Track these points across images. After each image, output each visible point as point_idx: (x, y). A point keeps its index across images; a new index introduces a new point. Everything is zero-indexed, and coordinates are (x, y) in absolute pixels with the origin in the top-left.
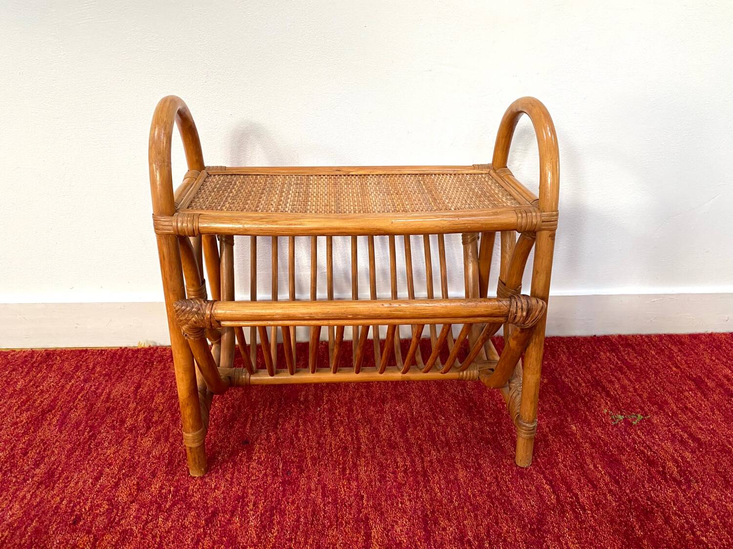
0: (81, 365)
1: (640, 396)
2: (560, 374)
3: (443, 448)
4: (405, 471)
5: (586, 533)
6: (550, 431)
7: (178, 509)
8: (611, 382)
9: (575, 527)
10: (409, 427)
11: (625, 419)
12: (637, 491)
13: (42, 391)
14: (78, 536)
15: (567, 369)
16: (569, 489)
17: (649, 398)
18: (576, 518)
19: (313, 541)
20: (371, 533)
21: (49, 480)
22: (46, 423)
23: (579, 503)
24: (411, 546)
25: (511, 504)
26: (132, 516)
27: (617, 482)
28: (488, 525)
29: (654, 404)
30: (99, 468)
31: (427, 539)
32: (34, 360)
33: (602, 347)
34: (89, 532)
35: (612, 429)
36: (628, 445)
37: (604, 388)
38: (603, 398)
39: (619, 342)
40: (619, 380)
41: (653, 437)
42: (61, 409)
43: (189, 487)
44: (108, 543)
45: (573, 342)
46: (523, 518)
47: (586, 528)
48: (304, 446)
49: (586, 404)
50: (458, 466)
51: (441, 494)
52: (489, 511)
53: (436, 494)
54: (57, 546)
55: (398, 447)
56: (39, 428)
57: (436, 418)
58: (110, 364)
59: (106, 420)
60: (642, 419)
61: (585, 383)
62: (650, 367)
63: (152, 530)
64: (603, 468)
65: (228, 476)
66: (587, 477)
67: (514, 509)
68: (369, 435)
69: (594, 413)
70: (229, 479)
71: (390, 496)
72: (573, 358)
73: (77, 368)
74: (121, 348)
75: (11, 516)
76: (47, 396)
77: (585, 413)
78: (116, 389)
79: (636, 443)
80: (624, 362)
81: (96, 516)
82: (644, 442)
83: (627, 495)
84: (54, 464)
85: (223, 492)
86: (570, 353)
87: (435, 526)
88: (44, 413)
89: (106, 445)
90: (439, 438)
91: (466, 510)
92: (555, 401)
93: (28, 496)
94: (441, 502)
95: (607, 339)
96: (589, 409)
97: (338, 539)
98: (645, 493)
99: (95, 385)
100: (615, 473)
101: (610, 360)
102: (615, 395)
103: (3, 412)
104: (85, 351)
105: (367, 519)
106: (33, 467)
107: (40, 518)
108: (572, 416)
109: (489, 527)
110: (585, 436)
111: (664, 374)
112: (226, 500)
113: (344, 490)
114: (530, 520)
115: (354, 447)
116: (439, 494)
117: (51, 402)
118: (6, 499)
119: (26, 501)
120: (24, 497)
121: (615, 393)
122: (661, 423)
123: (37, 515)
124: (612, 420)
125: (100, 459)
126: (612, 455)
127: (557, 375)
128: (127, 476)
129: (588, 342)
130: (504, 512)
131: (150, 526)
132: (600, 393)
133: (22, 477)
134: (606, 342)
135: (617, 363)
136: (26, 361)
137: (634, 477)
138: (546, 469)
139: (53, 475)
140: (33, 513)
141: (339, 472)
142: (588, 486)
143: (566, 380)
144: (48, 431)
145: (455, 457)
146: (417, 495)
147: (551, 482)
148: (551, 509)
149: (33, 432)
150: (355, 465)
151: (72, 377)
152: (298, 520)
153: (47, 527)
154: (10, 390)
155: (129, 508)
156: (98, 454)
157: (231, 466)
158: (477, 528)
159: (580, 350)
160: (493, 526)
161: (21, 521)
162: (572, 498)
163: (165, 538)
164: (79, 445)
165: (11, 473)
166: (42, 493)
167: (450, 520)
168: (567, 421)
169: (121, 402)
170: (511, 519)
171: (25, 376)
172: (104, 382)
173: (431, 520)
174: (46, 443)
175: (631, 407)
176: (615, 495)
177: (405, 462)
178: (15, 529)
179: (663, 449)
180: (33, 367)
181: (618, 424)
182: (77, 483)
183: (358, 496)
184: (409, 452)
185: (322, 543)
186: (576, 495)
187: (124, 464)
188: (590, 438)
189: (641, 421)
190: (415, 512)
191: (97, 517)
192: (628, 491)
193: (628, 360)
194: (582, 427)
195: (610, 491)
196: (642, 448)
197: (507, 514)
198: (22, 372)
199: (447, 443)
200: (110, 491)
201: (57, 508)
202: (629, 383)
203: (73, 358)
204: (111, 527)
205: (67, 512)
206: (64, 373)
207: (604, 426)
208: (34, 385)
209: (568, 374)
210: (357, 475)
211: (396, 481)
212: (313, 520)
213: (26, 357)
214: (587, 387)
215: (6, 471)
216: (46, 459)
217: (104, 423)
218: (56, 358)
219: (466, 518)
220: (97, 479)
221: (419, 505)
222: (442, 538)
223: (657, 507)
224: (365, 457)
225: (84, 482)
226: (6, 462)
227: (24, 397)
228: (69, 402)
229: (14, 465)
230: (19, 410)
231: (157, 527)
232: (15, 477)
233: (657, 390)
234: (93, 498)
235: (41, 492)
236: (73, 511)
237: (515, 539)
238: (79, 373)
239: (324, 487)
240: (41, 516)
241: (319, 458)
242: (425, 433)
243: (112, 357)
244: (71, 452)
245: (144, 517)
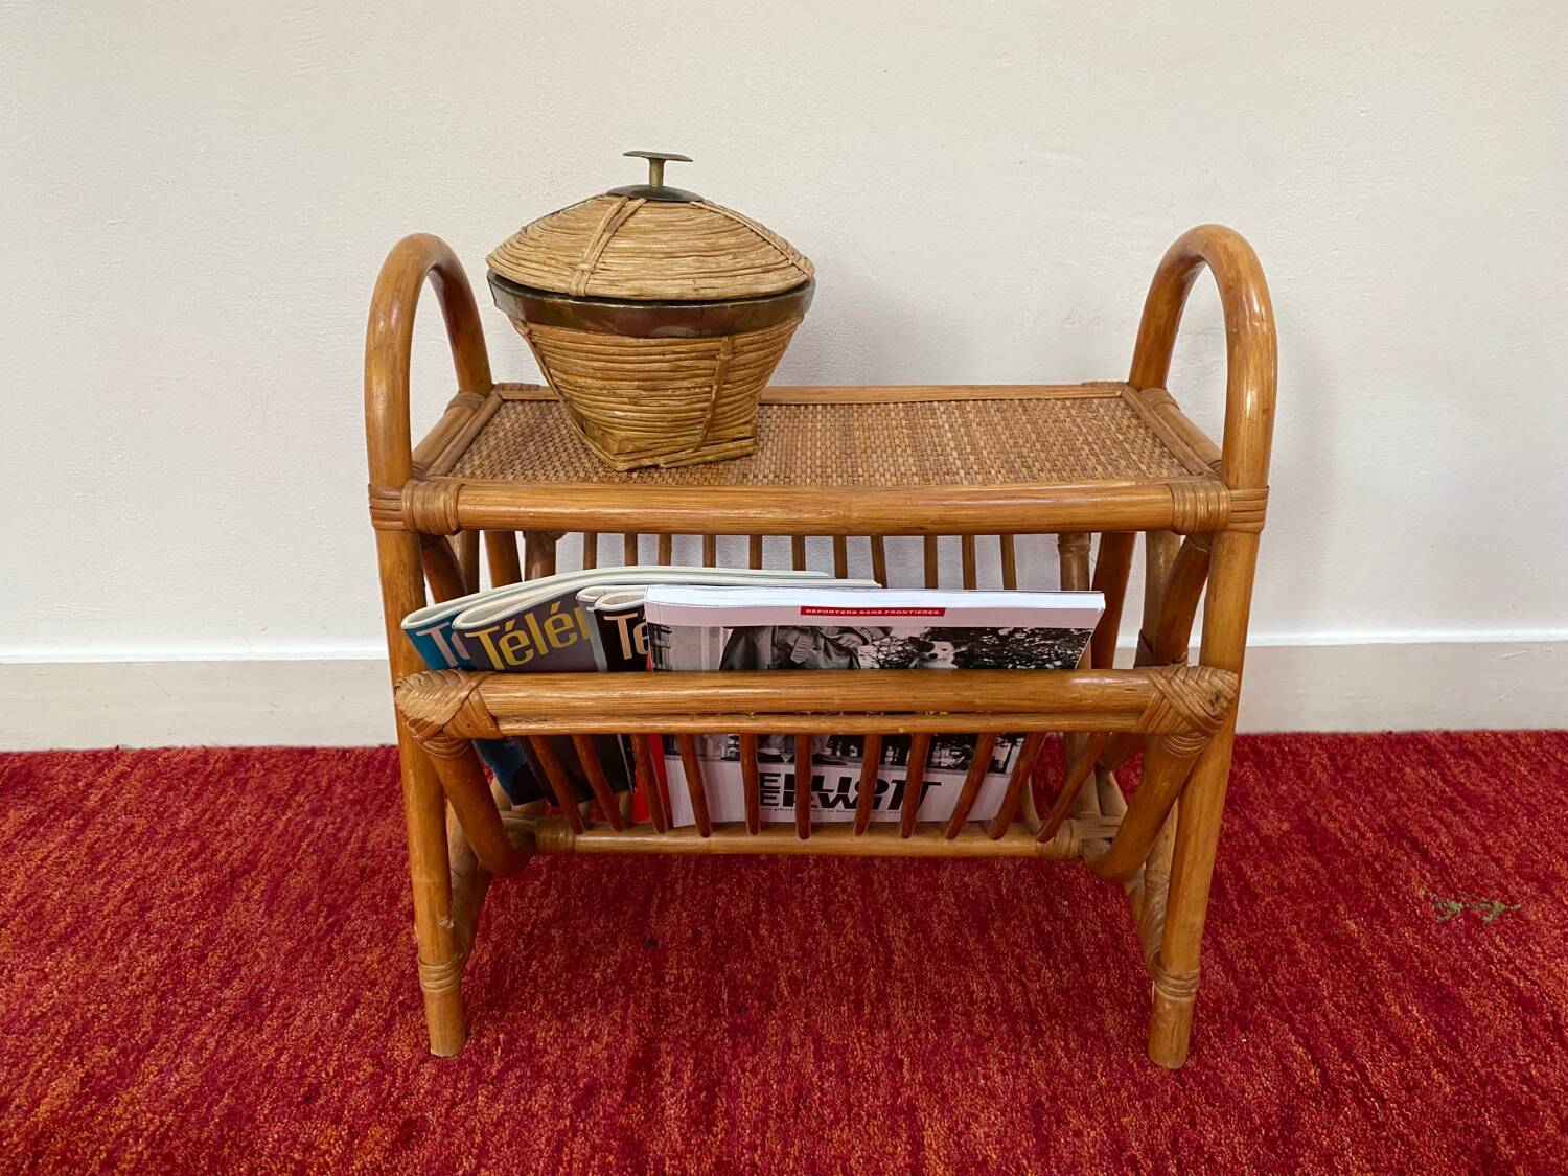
0: (304, 780)
1: (1498, 862)
2: (1317, 813)
3: (1067, 964)
4: (989, 1011)
5: (1389, 1150)
6: (1300, 931)
7: (517, 1078)
8: (1429, 830)
9: (1364, 1136)
10: (993, 920)
11: (1466, 912)
12: (1499, 1063)
13: (229, 834)
14: (316, 1127)
15: (1331, 802)
16: (1348, 1056)
17: (1518, 868)
18: (1367, 1116)
19: (801, 1151)
20: (923, 1137)
21: (251, 1011)
22: (239, 898)
23: (1369, 1085)
24: (1007, 1167)
25: (1222, 1086)
26: (422, 1091)
27: (1454, 1044)
28: (1172, 1127)
29: (1530, 879)
30: (351, 990)
31: (1042, 1154)
32: (210, 768)
33: (1407, 755)
34: (337, 1121)
35: (1439, 931)
36: (1475, 966)
37: (1415, 843)
38: (1415, 865)
39: (1445, 746)
40: (1448, 826)
41: (1530, 950)
42: (269, 869)
43: (535, 1034)
44: (377, 1144)
45: (1342, 746)
46: (1250, 1114)
47: (1387, 1139)
48: (772, 954)
49: (1377, 877)
50: (1104, 1002)
51: (1070, 1060)
52: (1175, 1098)
53: (1058, 1061)
54: (274, 1147)
55: (973, 962)
56: (226, 907)
57: (1050, 904)
58: (362, 779)
59: (359, 894)
60: (1505, 911)
61: (1374, 833)
62: (1517, 800)
63: (466, 1119)
64: (1424, 1012)
65: (616, 1014)
66: (1387, 1031)
67: (1228, 1096)
68: (909, 935)
69: (1396, 896)
70: (618, 1019)
71: (960, 1063)
72: (1344, 778)
73: (297, 787)
74: (383, 747)
75: (178, 1084)
76: (239, 842)
77: (1376, 897)
78: (378, 832)
79: (1492, 962)
80: (1457, 786)
81: (350, 1088)
82: (1511, 961)
83: (1476, 1071)
84: (260, 980)
85: (607, 1046)
86: (1337, 768)
87: (1058, 1127)
88: (235, 875)
89: (363, 942)
90: (1058, 943)
91: (1124, 1094)
92: (1308, 869)
93: (212, 1044)
94: (1069, 1076)
95: (1417, 739)
96: (1384, 887)
97: (853, 1148)
98: (1518, 1067)
99: (333, 823)
100: (1448, 1024)
101: (1427, 784)
102: (1442, 860)
103: (154, 874)
104: (312, 751)
105: (914, 1109)
106: (218, 984)
107: (236, 1089)
108: (1347, 902)
109: (1175, 1133)
110: (1378, 945)
111: (1549, 815)
112: (612, 1061)
113: (862, 1049)
114: (1265, 1118)
115: (878, 960)
116: (1065, 1060)
117: (249, 854)
118: (167, 1049)
119: (206, 1054)
120: (203, 1046)
121: (1442, 854)
122: (1546, 919)
123: (231, 1083)
124: (1438, 911)
125: (352, 972)
126: (1441, 986)
127: (1310, 814)
128: (409, 1007)
129: (1376, 744)
130: (1207, 1102)
131: (460, 1110)
132: (1407, 854)
133: (197, 1004)
134: (1416, 746)
135: (1443, 792)
136: (194, 771)
137: (1490, 1035)
138: (1296, 1012)
139: (258, 1001)
140: (222, 1078)
141: (849, 1009)
142: (1389, 1048)
143: (1331, 825)
144: (246, 912)
145: (1095, 982)
146: (1018, 1059)
147: (1306, 1038)
148: (1309, 1098)
149: (214, 915)
150: (882, 997)
151: (288, 806)
152: (765, 1108)
153: (252, 1106)
154: (164, 830)
155: (416, 1072)
156: (347, 962)
157: (621, 993)
158: (1149, 1134)
159: (1359, 762)
160: (1184, 1130)
161: (200, 1095)
162: (1354, 1075)
163: (493, 1136)
164: (310, 941)
165: (175, 995)
166: (239, 1039)
167: (1090, 1116)
168: (1336, 912)
169: (389, 858)
170: (1223, 1115)
171: (194, 801)
172: (352, 817)
173: (1050, 1115)
174: (241, 937)
175: (1478, 885)
176: (1451, 1072)
177: (988, 993)
178: (188, 1110)
179: (1554, 976)
180: (209, 783)
181: (1450, 921)
182: (308, 1019)
183: (891, 1060)
184: (995, 971)
185: (819, 1156)
186: (1362, 1069)
187: (401, 985)
188: (1389, 950)
189: (1501, 916)
190: (1014, 1096)
191: (352, 1089)
192: (1478, 1063)
193: (1468, 785)
194: (1370, 926)
195: (1438, 1063)
196: (1505, 973)
197: (1214, 1106)
198: (187, 793)
199: (1078, 955)
200: (374, 1038)
201: (271, 1068)
202: (1473, 834)
203: (287, 767)
204: (381, 1111)
205: (290, 1078)
206: (270, 797)
207: (1420, 925)
208: (212, 819)
209: (1334, 813)
210: (888, 1017)
211: (971, 1031)
212: (798, 1109)
213: (192, 761)
214: (1378, 840)
215: (164, 993)
216: (244, 971)
217: (355, 899)
218: (254, 766)
219: (1125, 1111)
220: (347, 1012)
221: (1022, 1082)
222: (1073, 1153)
223: (1542, 1098)
224: (902, 980)
225: (323, 1017)
226: (164, 974)
227: (194, 845)
228: (284, 855)
229: (180, 981)
230: (184, 870)
231: (475, 1113)
232: (184, 1004)
233: (1535, 849)
234: (342, 1051)
235: (237, 1037)
236: (303, 1077)
237: (1235, 1158)
238: (300, 798)
239: (818, 1041)
240: (238, 1087)
241: (805, 979)
242: (1029, 933)
243: (366, 766)
244: (293, 956)
245: (448, 1093)
